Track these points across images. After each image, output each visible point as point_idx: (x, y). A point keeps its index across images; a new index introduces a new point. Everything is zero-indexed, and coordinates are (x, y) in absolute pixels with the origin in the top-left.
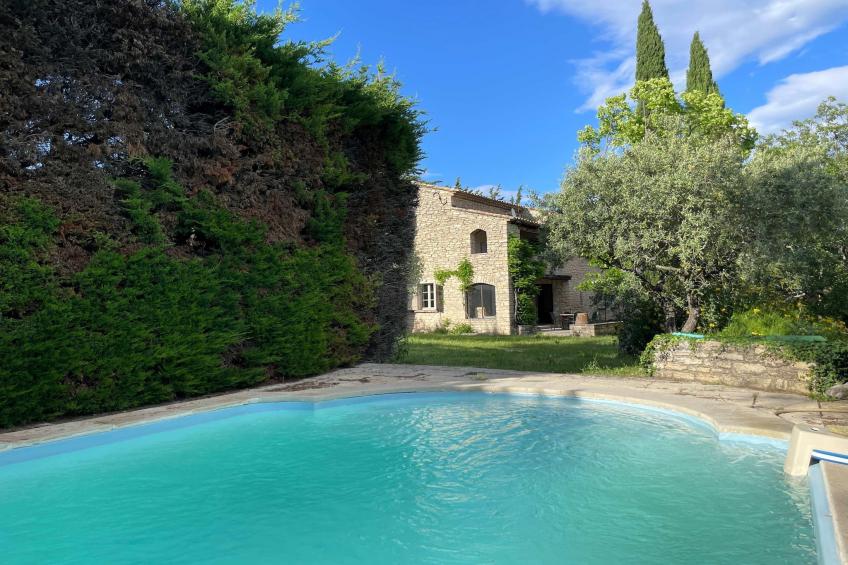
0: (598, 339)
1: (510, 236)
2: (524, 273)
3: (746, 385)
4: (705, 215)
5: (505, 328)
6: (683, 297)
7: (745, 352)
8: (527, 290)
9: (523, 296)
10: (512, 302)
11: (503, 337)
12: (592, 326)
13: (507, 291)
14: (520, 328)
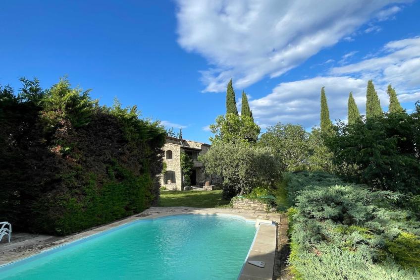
0: (213, 191)
1: (181, 153)
2: (186, 167)
3: (253, 209)
4: (245, 165)
5: (179, 188)
6: (240, 184)
7: (253, 202)
8: (187, 173)
9: (186, 175)
10: (182, 178)
11: (178, 192)
12: (211, 186)
13: (180, 173)
14: (185, 188)
